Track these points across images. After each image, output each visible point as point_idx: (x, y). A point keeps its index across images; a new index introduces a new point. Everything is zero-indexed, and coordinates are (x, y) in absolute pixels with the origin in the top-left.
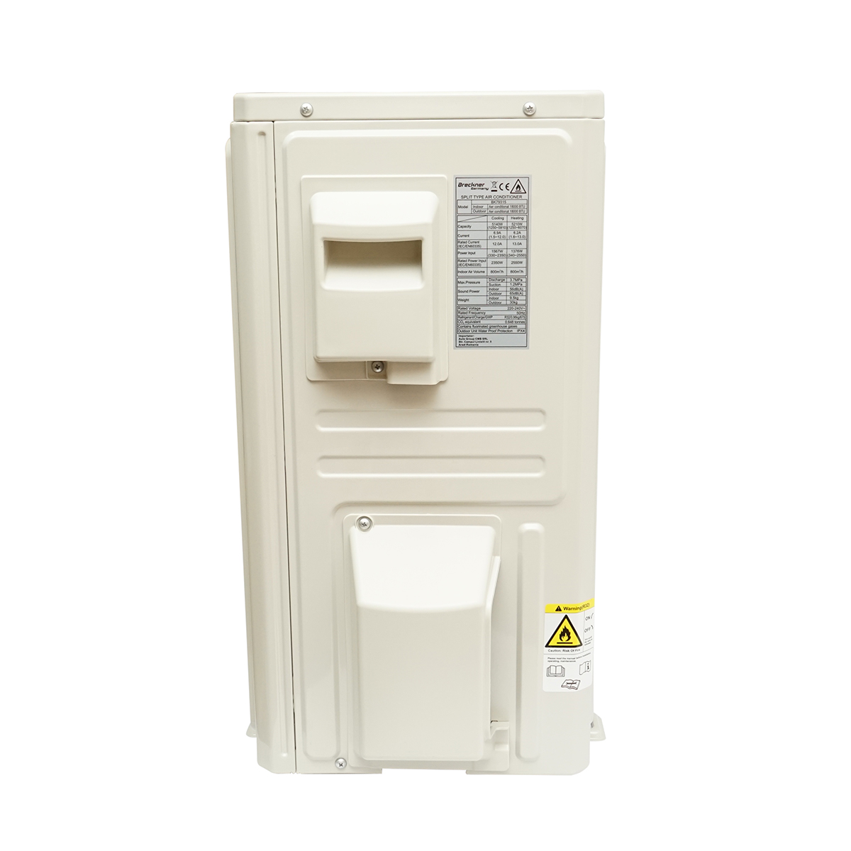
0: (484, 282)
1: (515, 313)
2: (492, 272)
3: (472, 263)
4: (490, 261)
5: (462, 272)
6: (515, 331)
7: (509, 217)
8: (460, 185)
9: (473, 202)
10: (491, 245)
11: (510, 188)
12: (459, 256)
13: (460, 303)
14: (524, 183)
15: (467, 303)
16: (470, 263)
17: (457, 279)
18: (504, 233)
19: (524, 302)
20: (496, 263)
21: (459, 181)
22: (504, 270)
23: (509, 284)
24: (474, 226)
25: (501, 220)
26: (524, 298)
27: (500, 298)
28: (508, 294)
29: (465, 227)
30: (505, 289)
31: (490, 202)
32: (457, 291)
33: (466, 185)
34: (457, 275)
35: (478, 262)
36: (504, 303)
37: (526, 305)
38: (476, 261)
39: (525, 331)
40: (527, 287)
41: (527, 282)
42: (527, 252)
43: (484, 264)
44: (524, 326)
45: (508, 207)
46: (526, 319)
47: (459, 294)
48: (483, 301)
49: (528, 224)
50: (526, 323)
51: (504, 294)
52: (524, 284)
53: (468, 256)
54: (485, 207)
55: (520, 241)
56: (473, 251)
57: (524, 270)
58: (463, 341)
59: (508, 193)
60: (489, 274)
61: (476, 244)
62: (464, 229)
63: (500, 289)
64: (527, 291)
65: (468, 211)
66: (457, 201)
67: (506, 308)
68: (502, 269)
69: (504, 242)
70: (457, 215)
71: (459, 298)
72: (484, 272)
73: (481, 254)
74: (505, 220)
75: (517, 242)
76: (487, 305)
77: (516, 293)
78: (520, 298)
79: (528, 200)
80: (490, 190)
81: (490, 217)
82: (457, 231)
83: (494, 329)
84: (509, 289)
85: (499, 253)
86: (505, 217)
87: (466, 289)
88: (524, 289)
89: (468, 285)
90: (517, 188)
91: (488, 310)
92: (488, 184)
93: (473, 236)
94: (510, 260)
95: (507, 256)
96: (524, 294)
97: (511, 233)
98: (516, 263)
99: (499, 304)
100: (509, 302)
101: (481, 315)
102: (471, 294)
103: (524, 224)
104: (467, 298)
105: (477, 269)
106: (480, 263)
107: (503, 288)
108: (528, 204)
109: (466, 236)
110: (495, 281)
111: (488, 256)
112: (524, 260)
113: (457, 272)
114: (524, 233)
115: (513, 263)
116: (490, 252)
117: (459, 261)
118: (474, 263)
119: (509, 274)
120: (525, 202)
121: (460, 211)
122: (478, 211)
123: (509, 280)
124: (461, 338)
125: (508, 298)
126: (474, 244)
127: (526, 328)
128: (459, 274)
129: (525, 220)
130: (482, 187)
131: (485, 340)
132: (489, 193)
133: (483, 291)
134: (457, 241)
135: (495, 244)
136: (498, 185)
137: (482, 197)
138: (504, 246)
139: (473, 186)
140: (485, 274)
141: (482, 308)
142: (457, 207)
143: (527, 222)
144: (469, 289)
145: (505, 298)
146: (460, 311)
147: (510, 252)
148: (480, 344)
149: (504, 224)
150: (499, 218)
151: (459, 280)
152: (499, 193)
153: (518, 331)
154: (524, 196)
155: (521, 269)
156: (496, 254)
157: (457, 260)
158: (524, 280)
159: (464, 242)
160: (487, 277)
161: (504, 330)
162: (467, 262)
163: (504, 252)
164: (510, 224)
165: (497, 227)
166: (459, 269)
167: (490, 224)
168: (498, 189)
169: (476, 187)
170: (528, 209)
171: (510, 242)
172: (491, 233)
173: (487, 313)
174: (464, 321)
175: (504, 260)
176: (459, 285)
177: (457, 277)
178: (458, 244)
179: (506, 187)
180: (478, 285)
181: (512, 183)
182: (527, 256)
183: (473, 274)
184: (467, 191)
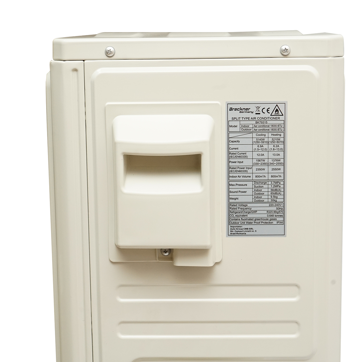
0: (250, 184)
1: (275, 208)
2: (256, 176)
3: (241, 170)
4: (255, 168)
5: (233, 177)
6: (275, 222)
7: (270, 134)
8: (231, 109)
9: (242, 122)
10: (255, 156)
11: (270, 111)
12: (231, 164)
13: (231, 201)
14: (281, 107)
15: (237, 201)
16: (239, 169)
17: (228, 182)
18: (265, 146)
19: (282, 200)
20: (260, 169)
21: (230, 106)
22: (266, 175)
23: (270, 186)
24: (242, 141)
25: (263, 136)
26: (282, 197)
27: (263, 197)
28: (270, 193)
29: (235, 142)
30: (267, 190)
31: (254, 122)
32: (229, 192)
33: (236, 109)
34: (228, 179)
35: (245, 169)
36: (266, 200)
37: (284, 202)
38: (243, 168)
39: (283, 223)
40: (284, 188)
41: (284, 184)
42: (284, 161)
43: (250, 171)
44: (282, 219)
45: (269, 126)
46: (284, 214)
47: (230, 194)
48: (250, 199)
49: (284, 139)
50: (283, 216)
51: (266, 193)
52: (282, 186)
53: (237, 164)
54: (251, 126)
55: (278, 153)
56: (241, 160)
57: (282, 175)
58: (234, 230)
59: (268, 115)
60: (255, 178)
61: (243, 155)
62: (234, 143)
63: (263, 190)
64: (284, 191)
65: (237, 129)
66: (228, 122)
67: (268, 205)
68: (264, 174)
69: (266, 153)
70: (229, 132)
71: (230, 197)
72: (250, 177)
73: (247, 163)
74: (267, 136)
75: (276, 153)
76: (252, 203)
77: (276, 193)
78: (279, 197)
79: (284, 121)
80: (254, 113)
81: (254, 134)
82: (228, 145)
83: (259, 221)
84: (270, 190)
85: (262, 162)
86: (267, 134)
87: (236, 190)
88: (282, 190)
89: (237, 187)
90: (276, 111)
91: (254, 207)
92: (253, 108)
93: (241, 149)
94: (271, 168)
95: (268, 164)
96: (282, 193)
97: (271, 146)
98: (276, 169)
99: (262, 202)
100: (270, 200)
101: (248, 210)
102: (240, 194)
103: (282, 139)
104: (237, 197)
105: (244, 175)
106: (247, 169)
107: (266, 189)
108: (284, 124)
109: (235, 149)
110: (258, 184)
111: (253, 164)
112: (282, 167)
113: (229, 177)
114: (281, 146)
115: (273, 169)
116: (255, 161)
117: (230, 168)
118: (242, 170)
119: (270, 178)
120: (282, 122)
121: (231, 129)
122: (245, 130)
123: (270, 183)
124: (232, 228)
125: (270, 197)
126: (242, 155)
127: (284, 220)
128: (230, 179)
129: (282, 136)
130: (248, 111)
131: (252, 230)
132: (254, 115)
133: (250, 192)
134: (229, 153)
135: (258, 155)
136: (260, 109)
137: (248, 118)
138: (266, 156)
139: (241, 110)
140: (251, 178)
141: (249, 205)
142: (229, 126)
143: (284, 138)
144: (238, 190)
145: (267, 197)
146: (231, 208)
147: (270, 161)
148: (247, 233)
149: (266, 140)
150: (262, 135)
151: (230, 183)
152: (262, 115)
153: (278, 222)
154: (282, 118)
155: (280, 174)
156: (259, 162)
157: (229, 167)
158: (282, 183)
159: (234, 154)
160: (252, 180)
161: (267, 222)
162: (237, 169)
163: (266, 161)
164: (270, 140)
165: (260, 142)
166: (231, 175)
167: (255, 140)
168: (261, 112)
169: (244, 111)
170: (284, 127)
171: (271, 154)
172: (255, 147)
173: (253, 209)
174: (235, 215)
175: (266, 168)
176: (230, 187)
177: (229, 181)
178: (230, 155)
179: (267, 110)
180: (245, 187)
181: (272, 107)
182: (284, 164)
183: (241, 178)
184: (236, 114)
